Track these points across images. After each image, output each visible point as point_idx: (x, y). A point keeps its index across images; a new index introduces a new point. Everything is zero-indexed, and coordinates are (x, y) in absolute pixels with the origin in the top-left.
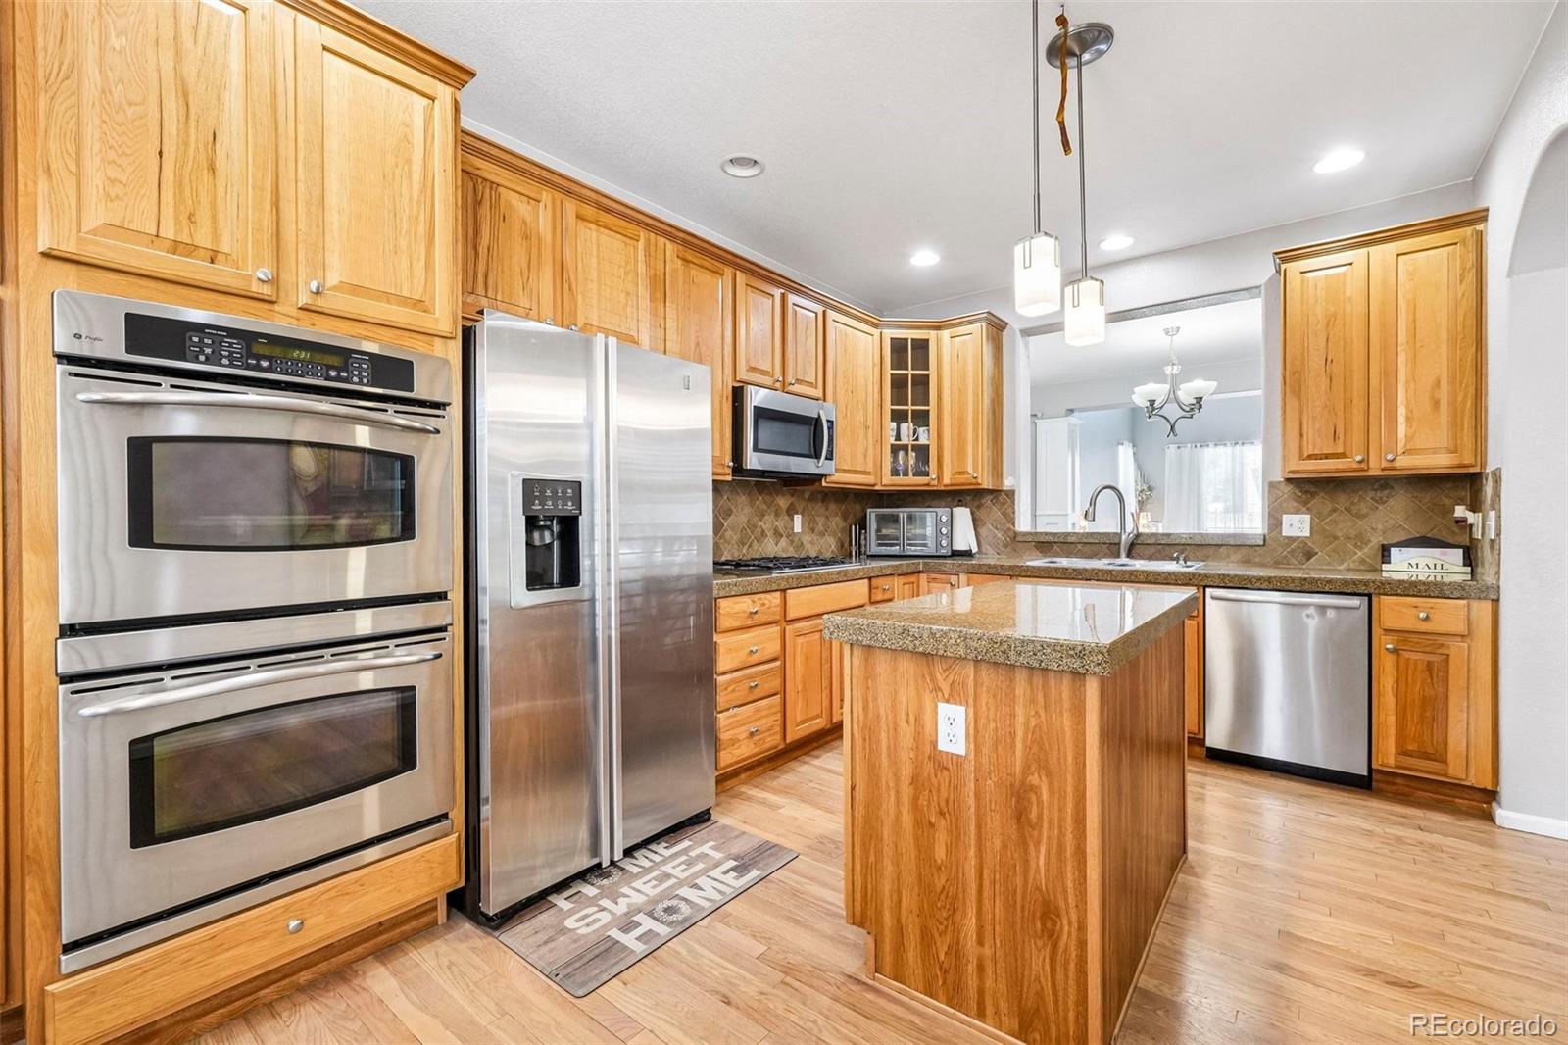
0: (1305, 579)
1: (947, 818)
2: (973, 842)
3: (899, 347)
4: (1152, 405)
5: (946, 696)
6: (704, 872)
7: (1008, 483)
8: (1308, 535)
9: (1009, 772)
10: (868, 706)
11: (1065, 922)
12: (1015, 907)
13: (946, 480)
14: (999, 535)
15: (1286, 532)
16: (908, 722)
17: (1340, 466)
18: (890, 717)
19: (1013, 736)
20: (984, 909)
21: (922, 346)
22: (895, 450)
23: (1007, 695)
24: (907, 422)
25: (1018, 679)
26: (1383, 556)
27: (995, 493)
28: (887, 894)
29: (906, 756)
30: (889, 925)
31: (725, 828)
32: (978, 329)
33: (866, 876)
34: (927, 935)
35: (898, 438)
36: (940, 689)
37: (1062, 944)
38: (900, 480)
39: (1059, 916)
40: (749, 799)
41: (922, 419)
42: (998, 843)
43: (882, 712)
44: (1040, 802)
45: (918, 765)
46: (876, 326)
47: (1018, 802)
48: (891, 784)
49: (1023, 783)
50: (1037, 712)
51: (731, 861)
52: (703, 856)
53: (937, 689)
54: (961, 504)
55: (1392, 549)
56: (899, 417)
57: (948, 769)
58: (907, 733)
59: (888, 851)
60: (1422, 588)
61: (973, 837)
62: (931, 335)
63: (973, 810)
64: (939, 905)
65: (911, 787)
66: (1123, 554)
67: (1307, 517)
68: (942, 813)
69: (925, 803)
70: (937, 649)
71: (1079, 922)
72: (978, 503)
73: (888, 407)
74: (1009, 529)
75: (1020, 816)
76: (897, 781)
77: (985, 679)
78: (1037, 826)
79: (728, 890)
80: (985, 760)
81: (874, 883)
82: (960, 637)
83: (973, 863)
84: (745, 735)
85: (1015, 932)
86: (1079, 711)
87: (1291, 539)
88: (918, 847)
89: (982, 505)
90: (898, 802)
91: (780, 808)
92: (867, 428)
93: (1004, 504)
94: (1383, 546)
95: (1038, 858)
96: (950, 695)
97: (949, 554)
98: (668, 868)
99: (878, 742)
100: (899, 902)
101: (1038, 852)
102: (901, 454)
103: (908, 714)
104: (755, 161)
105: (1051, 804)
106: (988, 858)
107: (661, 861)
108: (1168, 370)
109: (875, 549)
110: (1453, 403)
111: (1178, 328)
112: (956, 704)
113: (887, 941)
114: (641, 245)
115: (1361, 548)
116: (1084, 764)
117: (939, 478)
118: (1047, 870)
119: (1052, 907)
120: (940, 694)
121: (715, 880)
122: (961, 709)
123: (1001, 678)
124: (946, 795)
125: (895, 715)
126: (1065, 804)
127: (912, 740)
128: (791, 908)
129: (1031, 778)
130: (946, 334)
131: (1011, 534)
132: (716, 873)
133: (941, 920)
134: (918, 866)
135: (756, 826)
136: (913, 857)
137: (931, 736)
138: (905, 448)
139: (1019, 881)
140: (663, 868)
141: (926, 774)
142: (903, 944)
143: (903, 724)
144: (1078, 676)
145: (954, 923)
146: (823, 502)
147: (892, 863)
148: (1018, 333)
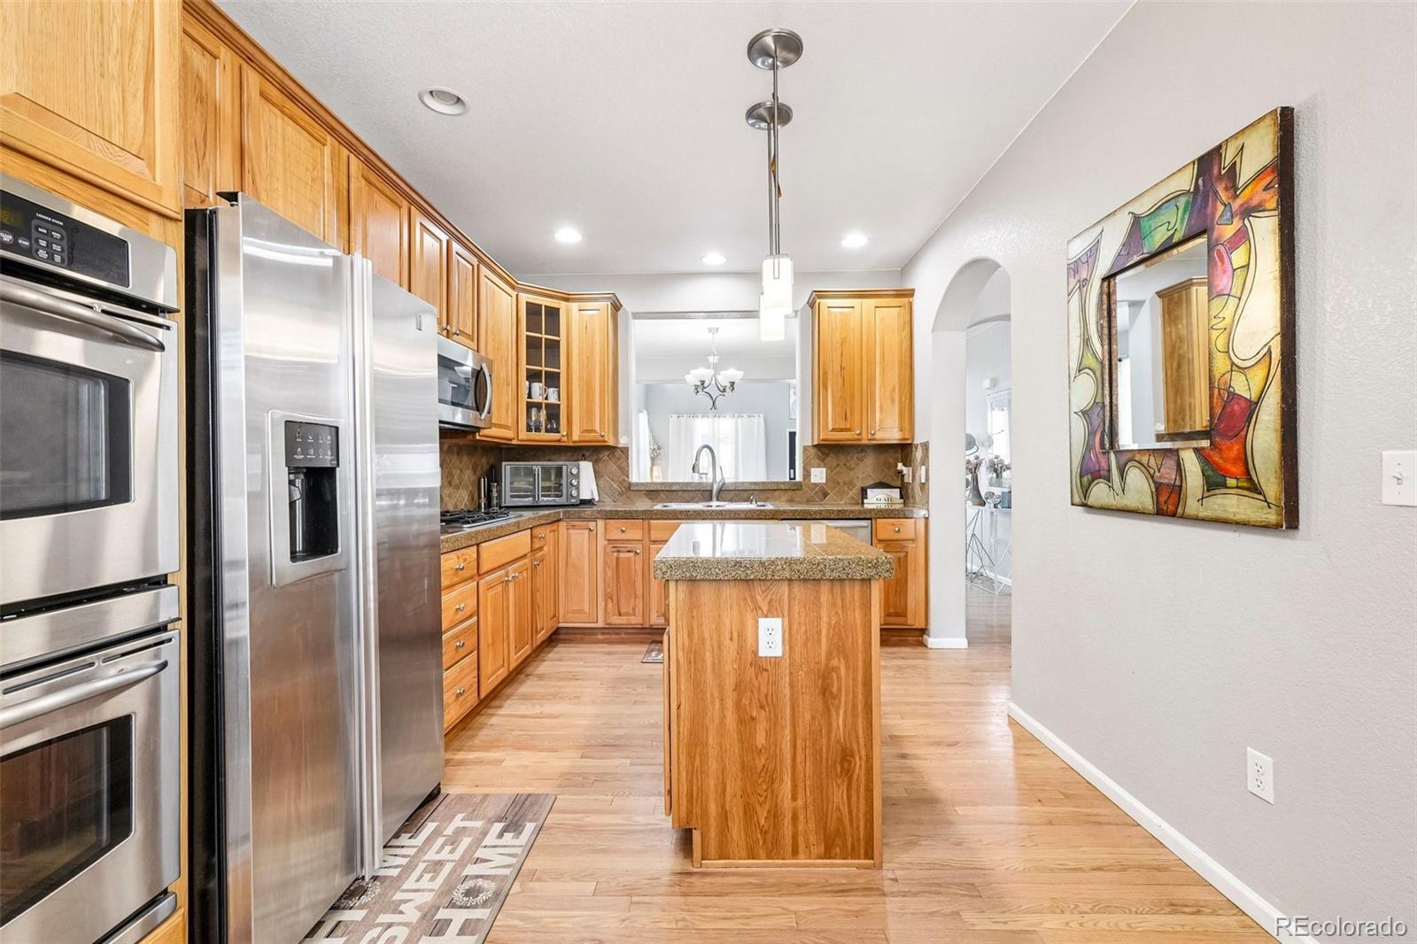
0: (840, 511)
1: (767, 709)
2: (788, 722)
3: (533, 310)
4: (703, 384)
5: (765, 613)
6: (478, 843)
7: (623, 442)
8: (824, 481)
9: (817, 660)
10: (693, 633)
11: (857, 759)
12: (821, 761)
13: (576, 437)
14: (615, 486)
15: (814, 480)
16: (731, 639)
17: (848, 437)
18: (715, 638)
19: (819, 633)
20: (797, 771)
21: (553, 313)
22: (530, 406)
23: (814, 604)
24: (541, 382)
25: (822, 591)
26: (863, 494)
27: (612, 449)
28: (712, 788)
29: (730, 667)
30: (714, 815)
31: (460, 798)
32: (605, 306)
33: (691, 781)
34: (749, 810)
35: (530, 396)
36: (760, 608)
37: (855, 777)
38: (534, 435)
39: (853, 756)
40: (461, 763)
41: (553, 380)
42: (808, 717)
43: (707, 635)
44: (839, 678)
45: (740, 673)
46: (513, 288)
47: (823, 681)
48: (716, 694)
49: (827, 666)
50: (837, 613)
51: (496, 824)
52: (461, 832)
53: (757, 608)
54: (584, 458)
55: (868, 490)
56: (533, 376)
57: (767, 670)
58: (730, 650)
59: (713, 752)
60: (896, 513)
61: (788, 718)
62: (562, 305)
63: (788, 697)
64: (760, 782)
65: (734, 693)
66: (714, 499)
67: (825, 469)
68: (762, 707)
69: (747, 702)
70: (766, 575)
71: (867, 756)
72: (596, 457)
73: (524, 366)
74: (625, 480)
75: (825, 692)
76: (721, 687)
77: (798, 594)
78: (836, 697)
79: (518, 851)
80: (797, 657)
81: (699, 784)
82: (785, 563)
83: (788, 738)
84: (453, 698)
85: (821, 780)
86: (866, 606)
87: (816, 485)
88: (741, 741)
89: (600, 459)
90: (723, 708)
91: (502, 762)
92: (508, 385)
93: (619, 459)
94: (862, 488)
95: (838, 719)
96: (769, 610)
97: (578, 502)
98: (431, 855)
99: (704, 661)
100: (724, 791)
101: (838, 714)
102: (534, 411)
103: (732, 633)
104: (459, 99)
105: (847, 676)
106: (800, 732)
107: (418, 852)
108: (711, 359)
109: (508, 501)
110: (900, 401)
111: (717, 329)
112: (774, 617)
113: (712, 829)
114: (327, 150)
115: (851, 490)
116: (870, 644)
117: (569, 434)
118: (845, 725)
119: (848, 751)
120: (760, 611)
121: (495, 847)
122: (779, 621)
123: (809, 592)
124: (765, 691)
125: (719, 636)
126: (857, 676)
127: (735, 653)
128: (587, 842)
129: (832, 662)
130: (575, 306)
131: (625, 484)
132: (491, 839)
133: (761, 793)
134: (741, 756)
135: (493, 785)
136: (737, 750)
137: (752, 646)
138: (538, 406)
139: (824, 741)
140: (425, 858)
141: (748, 679)
142: (728, 827)
143: (727, 642)
144: (867, 581)
145: (772, 792)
146: (458, 454)
147: (717, 761)
148: (630, 315)
